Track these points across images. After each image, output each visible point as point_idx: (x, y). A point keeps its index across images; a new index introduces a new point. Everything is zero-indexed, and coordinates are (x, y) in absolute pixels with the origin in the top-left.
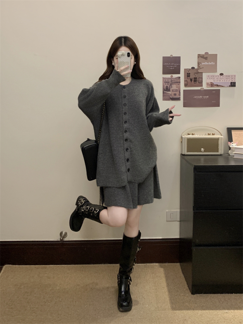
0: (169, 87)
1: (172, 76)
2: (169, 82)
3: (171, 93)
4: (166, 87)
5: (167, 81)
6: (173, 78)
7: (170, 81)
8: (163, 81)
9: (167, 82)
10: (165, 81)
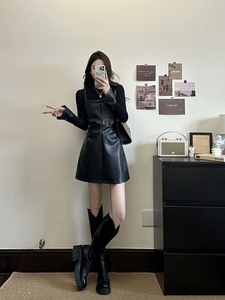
0: (143, 97)
1: (146, 84)
2: (143, 92)
3: (146, 103)
4: (140, 97)
5: (141, 90)
6: (147, 86)
7: (144, 89)
8: (137, 90)
9: (141, 92)
10: (139, 90)
